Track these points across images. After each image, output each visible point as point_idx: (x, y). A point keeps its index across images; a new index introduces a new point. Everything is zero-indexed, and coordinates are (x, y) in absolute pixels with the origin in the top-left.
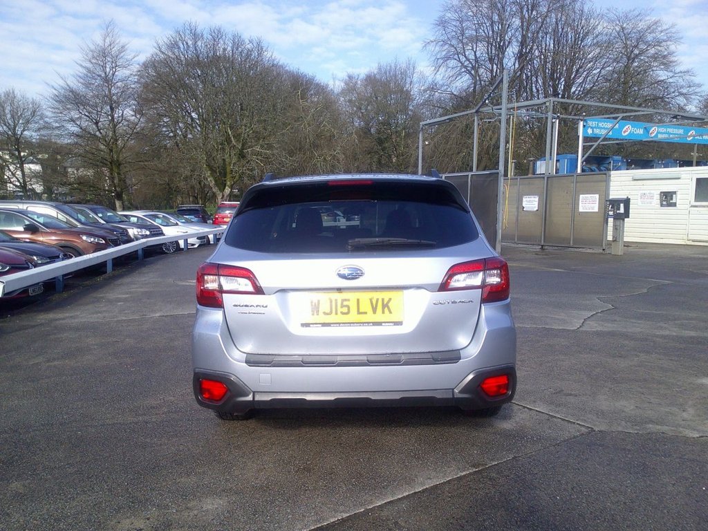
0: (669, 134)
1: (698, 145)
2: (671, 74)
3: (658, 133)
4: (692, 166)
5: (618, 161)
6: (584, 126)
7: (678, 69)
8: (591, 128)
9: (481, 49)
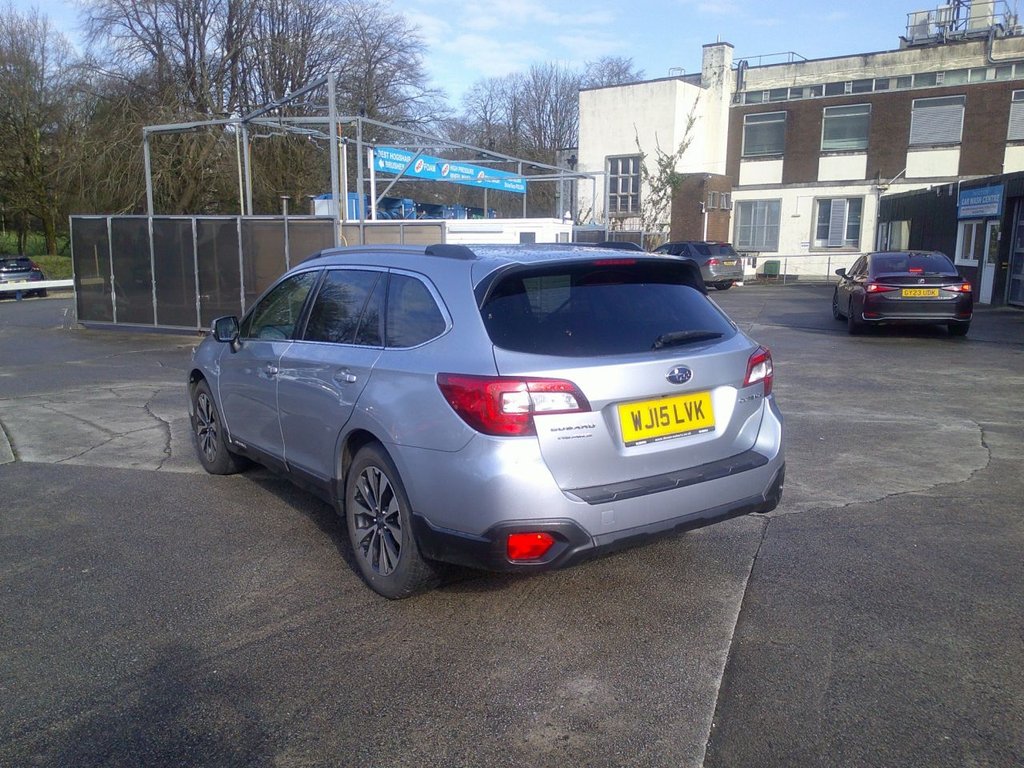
0: (461, 173)
1: (489, 189)
2: (421, 92)
3: (450, 172)
5: (410, 206)
6: (375, 156)
7: (429, 85)
8: (382, 159)
9: (166, 17)
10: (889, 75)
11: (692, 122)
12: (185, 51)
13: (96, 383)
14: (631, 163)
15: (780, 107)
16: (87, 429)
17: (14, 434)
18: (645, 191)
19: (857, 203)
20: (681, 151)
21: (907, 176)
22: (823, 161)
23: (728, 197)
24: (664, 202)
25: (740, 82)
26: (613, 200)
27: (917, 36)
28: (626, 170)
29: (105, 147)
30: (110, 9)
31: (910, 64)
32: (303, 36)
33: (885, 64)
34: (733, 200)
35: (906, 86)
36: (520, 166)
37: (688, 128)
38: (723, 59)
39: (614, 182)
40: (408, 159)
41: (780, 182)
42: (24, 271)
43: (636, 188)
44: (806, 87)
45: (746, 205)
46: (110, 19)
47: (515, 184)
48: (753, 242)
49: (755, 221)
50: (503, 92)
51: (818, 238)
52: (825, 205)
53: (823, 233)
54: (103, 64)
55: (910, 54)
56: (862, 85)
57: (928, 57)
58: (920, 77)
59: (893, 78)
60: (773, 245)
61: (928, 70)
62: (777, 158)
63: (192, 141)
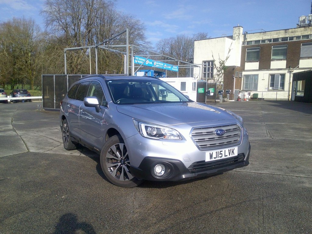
0: (159, 65)
1: (168, 70)
2: (144, 42)
3: (156, 64)
4: (177, 77)
6: (134, 59)
7: (147, 41)
8: (137, 60)
9: (69, 20)
10: (293, 36)
11: (230, 50)
12: (74, 30)
13: (52, 126)
14: (211, 63)
15: (258, 46)
16: (52, 141)
17: (26, 142)
18: (215, 71)
19: (283, 76)
20: (227, 59)
21: (299, 67)
22: (272, 62)
23: (241, 74)
24: (221, 75)
25: (245, 38)
26: (205, 74)
27: (302, 24)
28: (209, 65)
29: (50, 58)
30: (53, 17)
31: (300, 32)
32: (110, 25)
33: (292, 32)
34: (243, 75)
35: (299, 39)
36: (179, 62)
37: (229, 52)
38: (240, 31)
39: (205, 69)
40: (144, 60)
41: (258, 69)
42: (25, 94)
43: (212, 70)
44: (266, 40)
45: (247, 76)
46: (53, 21)
47: (175, 68)
48: (249, 87)
49: (250, 81)
50: (168, 43)
51: (270, 86)
52: (273, 76)
53: (272, 85)
54: (50, 33)
55: (300, 29)
56: (284, 39)
57: (306, 30)
58: (304, 36)
59: (295, 37)
60: (256, 88)
61: (306, 34)
62: (257, 61)
63: (76, 57)
